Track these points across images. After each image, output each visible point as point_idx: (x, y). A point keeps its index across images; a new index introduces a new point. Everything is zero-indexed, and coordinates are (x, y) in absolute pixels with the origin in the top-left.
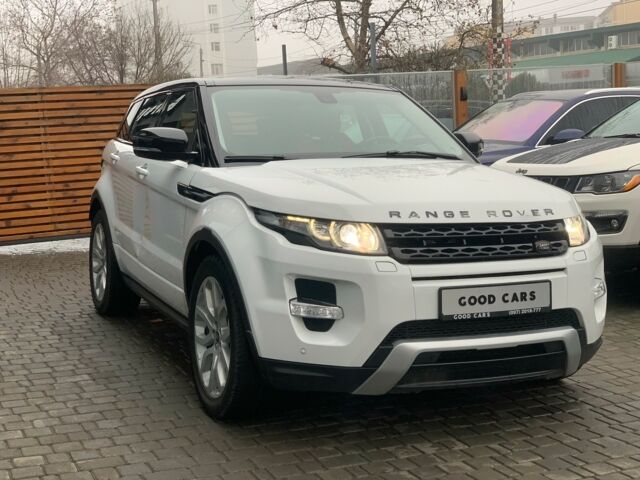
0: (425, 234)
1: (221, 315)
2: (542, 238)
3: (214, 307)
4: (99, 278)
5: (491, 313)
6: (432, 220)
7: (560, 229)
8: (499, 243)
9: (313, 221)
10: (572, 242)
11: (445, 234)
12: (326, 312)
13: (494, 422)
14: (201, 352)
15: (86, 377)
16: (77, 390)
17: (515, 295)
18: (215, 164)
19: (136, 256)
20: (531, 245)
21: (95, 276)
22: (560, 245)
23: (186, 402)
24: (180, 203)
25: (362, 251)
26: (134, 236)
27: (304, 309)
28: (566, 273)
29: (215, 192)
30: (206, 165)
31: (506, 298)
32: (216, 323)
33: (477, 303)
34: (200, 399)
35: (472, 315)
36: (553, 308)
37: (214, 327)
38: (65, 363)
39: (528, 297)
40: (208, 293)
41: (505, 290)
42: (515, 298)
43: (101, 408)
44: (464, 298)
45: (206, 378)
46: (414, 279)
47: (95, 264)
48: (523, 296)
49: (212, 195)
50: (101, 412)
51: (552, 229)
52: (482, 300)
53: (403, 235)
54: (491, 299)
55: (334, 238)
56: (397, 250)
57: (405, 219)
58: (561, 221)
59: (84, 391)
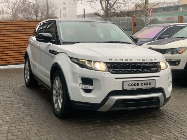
0: (119, 65)
1: (60, 88)
2: (153, 67)
3: (58, 85)
4: (27, 76)
5: (138, 89)
6: (121, 61)
7: (159, 65)
8: (141, 68)
9: (87, 61)
10: (162, 68)
11: (125, 65)
12: (90, 87)
13: (139, 120)
14: (54, 98)
15: (22, 105)
16: (19, 108)
17: (145, 83)
18: (60, 44)
19: (37, 70)
20: (150, 69)
21: (26, 75)
22: (158, 69)
23: (50, 113)
24: (50, 55)
25: (101, 70)
26: (37, 64)
27: (84, 86)
28: (160, 77)
29: (59, 52)
30: (57, 44)
31: (142, 84)
32: (59, 90)
33: (134, 86)
34: (54, 112)
35: (132, 89)
36: (156, 87)
37: (58, 91)
38: (16, 100)
39: (149, 84)
40: (57, 81)
41: (142, 82)
42: (145, 84)
43: (25, 114)
44: (130, 84)
45: (56, 106)
46: (115, 78)
47: (26, 72)
48: (147, 84)
49: (58, 53)
50: (25, 115)
51: (156, 65)
52: (135, 85)
53: (113, 65)
54: (138, 84)
55: (93, 66)
56: (111, 70)
57: (113, 61)
58: (159, 62)
59: (21, 109)
